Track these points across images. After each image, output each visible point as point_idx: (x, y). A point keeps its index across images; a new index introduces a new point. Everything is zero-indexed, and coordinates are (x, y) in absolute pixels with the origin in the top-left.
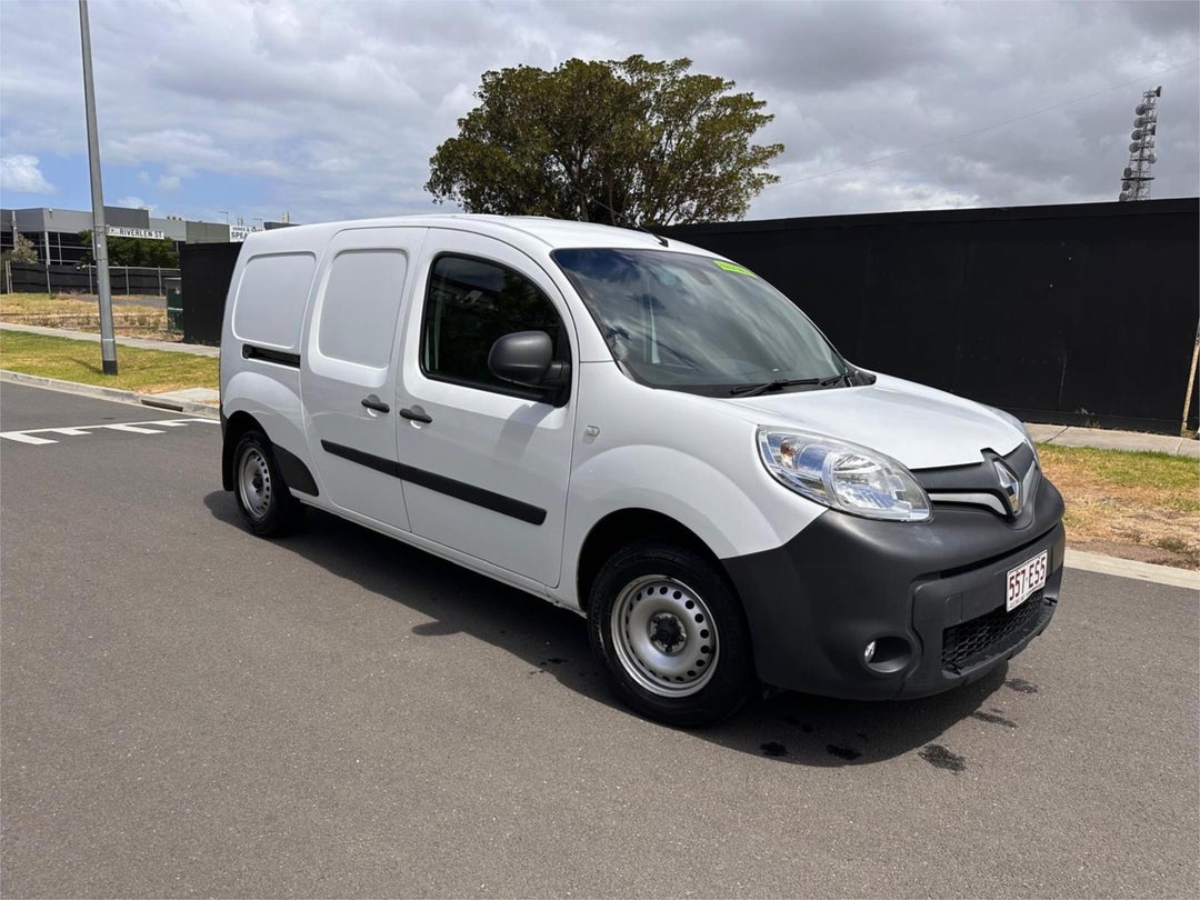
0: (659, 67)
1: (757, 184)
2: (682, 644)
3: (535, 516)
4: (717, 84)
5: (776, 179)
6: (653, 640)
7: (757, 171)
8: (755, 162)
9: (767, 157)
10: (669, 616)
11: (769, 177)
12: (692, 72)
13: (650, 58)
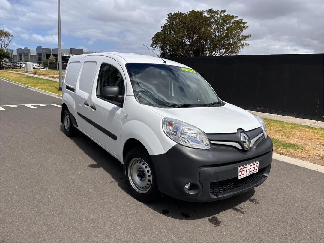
0: (217, 12)
1: (243, 45)
2: (145, 178)
3: (115, 138)
4: (233, 17)
5: (248, 44)
6: (138, 176)
7: (243, 42)
8: (242, 39)
9: (246, 38)
10: (142, 170)
11: (246, 44)
12: (226, 14)
13: (214, 10)
